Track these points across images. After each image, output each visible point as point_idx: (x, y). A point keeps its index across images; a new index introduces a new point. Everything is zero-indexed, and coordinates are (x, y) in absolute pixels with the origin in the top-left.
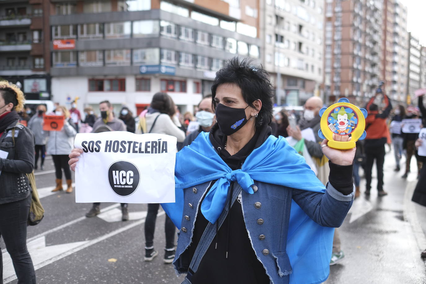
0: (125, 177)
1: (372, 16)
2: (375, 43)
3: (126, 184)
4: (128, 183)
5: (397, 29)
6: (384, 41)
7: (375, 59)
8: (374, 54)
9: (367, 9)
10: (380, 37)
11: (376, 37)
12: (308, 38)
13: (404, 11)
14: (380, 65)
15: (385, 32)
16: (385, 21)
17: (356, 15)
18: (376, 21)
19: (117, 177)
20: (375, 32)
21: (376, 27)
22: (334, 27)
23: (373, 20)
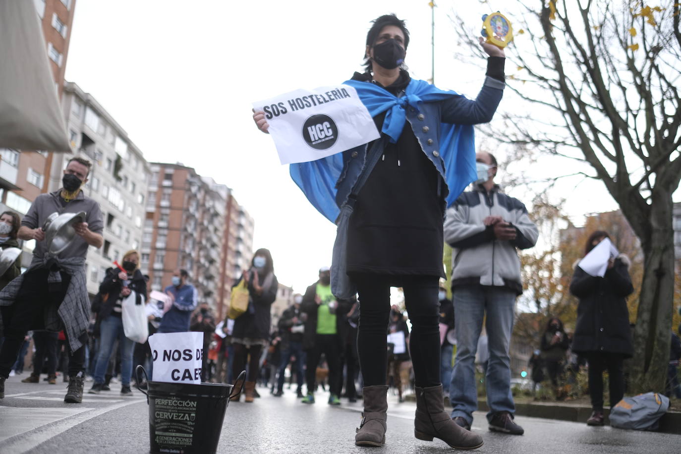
0: (323, 130)
1: (211, 221)
2: (212, 261)
3: (326, 136)
4: (328, 135)
5: (241, 248)
6: (224, 261)
7: (211, 286)
8: (209, 278)
9: (206, 211)
10: (219, 254)
11: (214, 254)
12: (119, 237)
13: (251, 224)
14: (216, 296)
15: (226, 248)
16: (227, 233)
17: (190, 217)
18: (216, 230)
19: (314, 132)
20: (214, 246)
21: (215, 239)
22: (157, 228)
23: (211, 228)
